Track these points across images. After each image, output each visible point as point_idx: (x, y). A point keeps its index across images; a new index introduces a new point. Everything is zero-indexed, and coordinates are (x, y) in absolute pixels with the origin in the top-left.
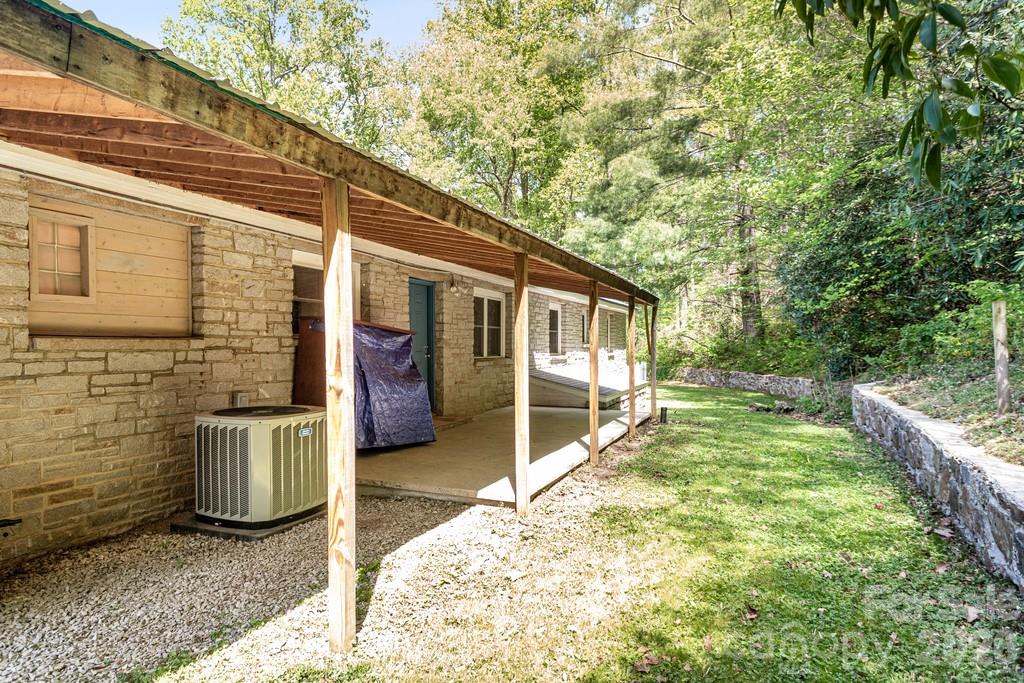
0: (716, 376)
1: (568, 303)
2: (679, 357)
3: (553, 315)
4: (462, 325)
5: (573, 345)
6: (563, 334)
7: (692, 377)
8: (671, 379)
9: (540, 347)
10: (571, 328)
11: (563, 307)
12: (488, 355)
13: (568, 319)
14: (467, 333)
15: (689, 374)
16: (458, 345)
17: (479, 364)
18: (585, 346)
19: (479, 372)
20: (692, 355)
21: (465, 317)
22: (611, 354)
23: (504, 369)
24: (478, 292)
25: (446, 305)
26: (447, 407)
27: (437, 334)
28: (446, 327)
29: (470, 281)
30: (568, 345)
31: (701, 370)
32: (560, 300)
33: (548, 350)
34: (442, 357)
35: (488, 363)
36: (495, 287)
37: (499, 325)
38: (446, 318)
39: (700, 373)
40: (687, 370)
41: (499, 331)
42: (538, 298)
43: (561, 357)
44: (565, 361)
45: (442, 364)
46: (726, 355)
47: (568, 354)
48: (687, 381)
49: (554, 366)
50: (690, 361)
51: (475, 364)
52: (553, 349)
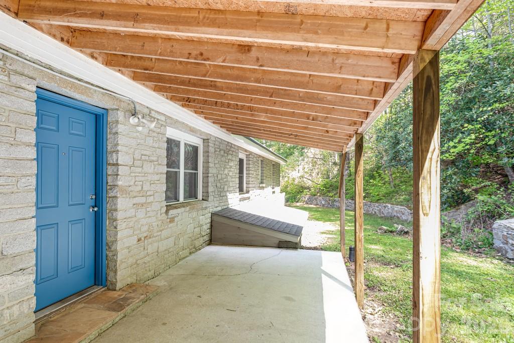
0: (326, 201)
1: (251, 153)
2: (302, 189)
3: (241, 161)
4: (149, 168)
5: (254, 186)
6: (248, 177)
7: (309, 201)
8: (297, 202)
9: (232, 189)
10: (252, 172)
11: (247, 156)
12: (185, 198)
13: (251, 166)
14: (156, 177)
15: (308, 199)
16: (143, 193)
17: (172, 212)
18: (261, 186)
19: (172, 220)
20: (309, 188)
21: (155, 159)
22: (273, 190)
23: (201, 212)
24: (172, 133)
25: (122, 140)
26: (123, 275)
27: (110, 179)
28: (122, 170)
29: (163, 118)
30: (250, 186)
31: (316, 197)
32: (246, 151)
33: (238, 190)
34: (116, 210)
35: (183, 209)
36: (192, 131)
37: (196, 169)
38: (122, 158)
39: (316, 199)
40: (307, 197)
41: (196, 175)
42: (231, 147)
43: (246, 195)
44: (249, 198)
45: (115, 220)
46: (330, 189)
47: (251, 192)
48: (307, 203)
49: (242, 202)
50: (308, 192)
51: (167, 212)
52: (241, 190)
